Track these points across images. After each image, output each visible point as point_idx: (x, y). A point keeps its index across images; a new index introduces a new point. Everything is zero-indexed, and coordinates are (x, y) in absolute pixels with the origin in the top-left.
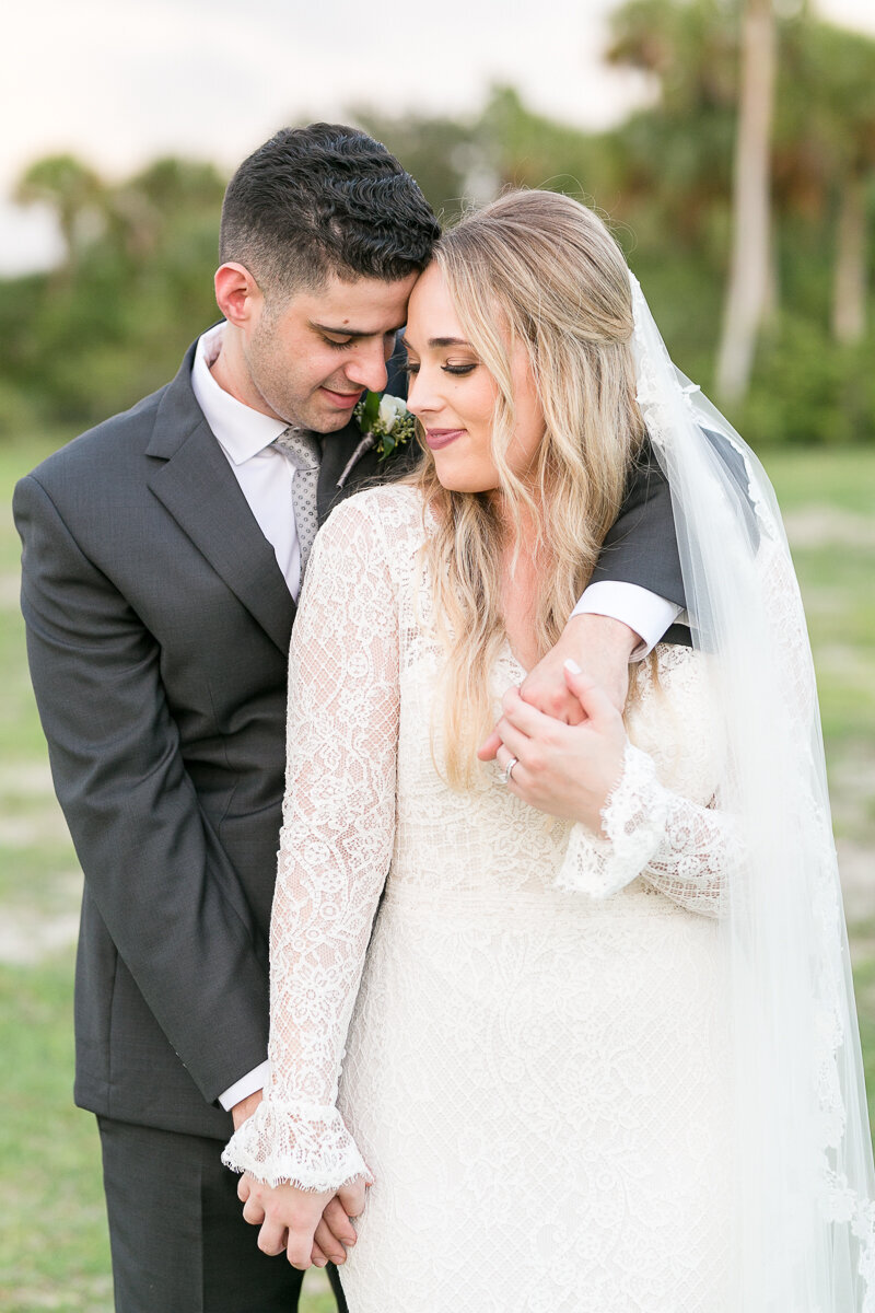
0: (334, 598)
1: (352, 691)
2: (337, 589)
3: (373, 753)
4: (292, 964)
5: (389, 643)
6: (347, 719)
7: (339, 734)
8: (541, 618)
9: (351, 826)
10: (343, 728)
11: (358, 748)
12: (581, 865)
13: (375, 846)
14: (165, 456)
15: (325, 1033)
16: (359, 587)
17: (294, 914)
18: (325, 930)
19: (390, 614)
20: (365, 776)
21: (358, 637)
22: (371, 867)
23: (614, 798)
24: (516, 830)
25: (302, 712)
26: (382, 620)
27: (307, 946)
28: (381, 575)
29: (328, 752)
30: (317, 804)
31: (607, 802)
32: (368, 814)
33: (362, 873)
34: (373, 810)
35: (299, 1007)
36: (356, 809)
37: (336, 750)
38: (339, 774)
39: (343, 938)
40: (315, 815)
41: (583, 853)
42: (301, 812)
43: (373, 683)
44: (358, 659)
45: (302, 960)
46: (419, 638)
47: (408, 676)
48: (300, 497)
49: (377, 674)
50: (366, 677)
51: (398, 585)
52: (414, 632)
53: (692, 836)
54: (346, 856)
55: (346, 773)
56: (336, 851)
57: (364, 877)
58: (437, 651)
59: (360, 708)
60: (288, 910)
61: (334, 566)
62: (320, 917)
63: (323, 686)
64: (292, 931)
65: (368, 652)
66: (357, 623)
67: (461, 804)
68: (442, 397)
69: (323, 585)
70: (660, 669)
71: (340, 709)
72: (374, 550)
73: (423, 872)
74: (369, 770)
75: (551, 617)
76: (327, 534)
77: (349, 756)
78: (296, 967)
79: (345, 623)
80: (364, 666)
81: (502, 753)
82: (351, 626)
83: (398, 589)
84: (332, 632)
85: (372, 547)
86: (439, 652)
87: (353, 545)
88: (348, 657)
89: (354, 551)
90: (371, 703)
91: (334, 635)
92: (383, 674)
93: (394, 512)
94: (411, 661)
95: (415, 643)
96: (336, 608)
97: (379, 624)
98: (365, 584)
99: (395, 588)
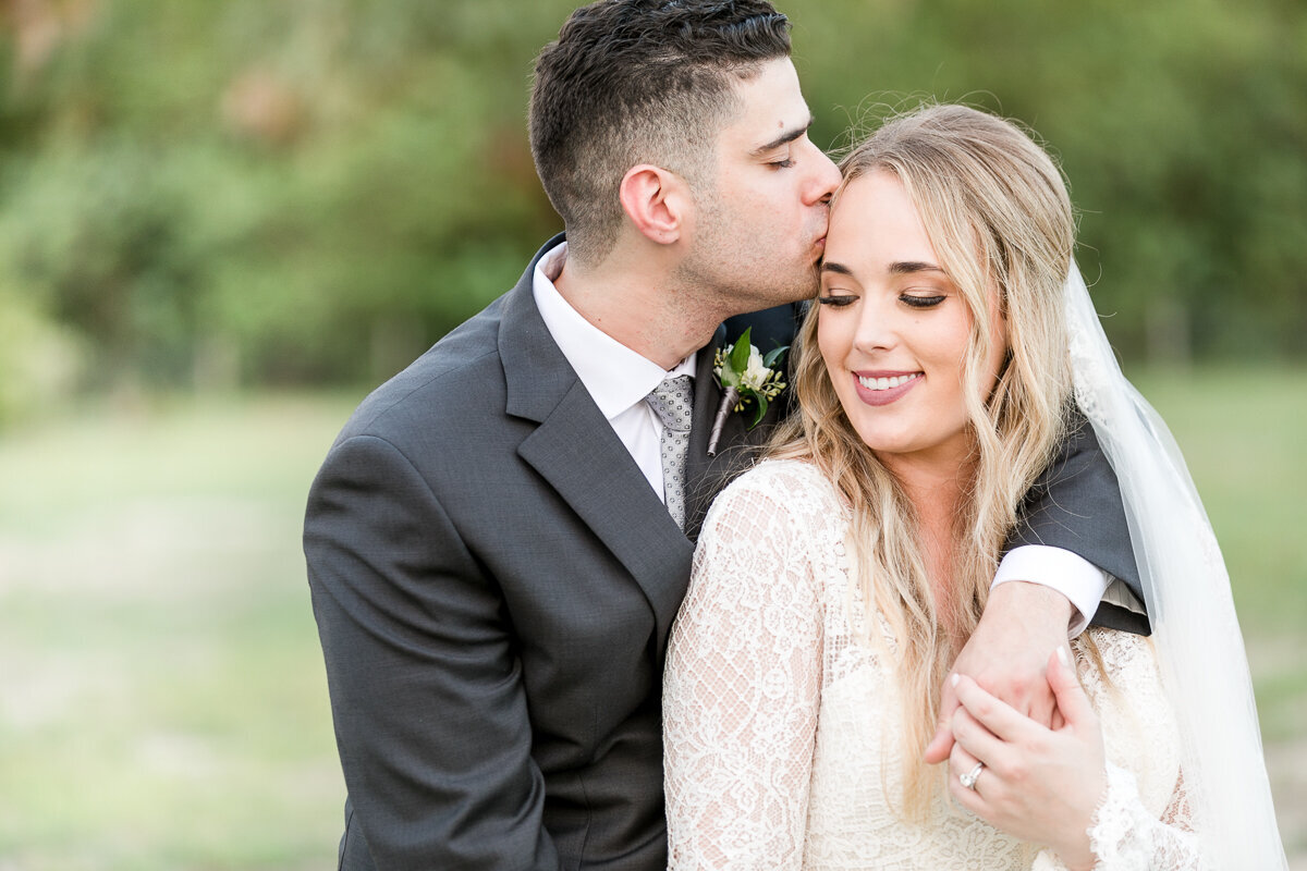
0: (745, 603)
1: (769, 716)
2: (748, 589)
3: (791, 790)
5: (809, 656)
6: (764, 750)
7: (755, 768)
10: (760, 763)
11: (777, 785)
14: (535, 418)
16: (777, 588)
19: (810, 620)
20: (784, 819)
21: (776, 649)
23: (1102, 814)
25: (701, 742)
26: (803, 628)
28: (802, 573)
29: (740, 792)
30: (730, 854)
31: (1093, 819)
32: (784, 864)
34: (790, 860)
36: (773, 859)
37: (752, 788)
38: (756, 817)
40: (727, 867)
42: (707, 864)
43: (793, 705)
44: (776, 676)
46: (850, 648)
48: (673, 464)
49: (797, 694)
50: (785, 697)
52: (843, 640)
53: (1167, 857)
55: (764, 815)
58: (874, 661)
59: (779, 737)
61: (742, 564)
63: (731, 710)
65: (788, 668)
66: (773, 632)
67: (907, 841)
68: (896, 333)
69: (728, 587)
71: (755, 739)
72: (794, 543)
74: (788, 812)
77: (767, 794)
79: (759, 633)
80: (783, 684)
81: (957, 755)
82: (767, 636)
83: (824, 589)
84: (742, 645)
85: (791, 540)
86: (876, 663)
87: (767, 538)
88: (764, 674)
89: (770, 545)
90: (791, 729)
91: (745, 648)
92: (803, 692)
93: (804, 496)
94: (842, 674)
95: (845, 654)
96: (746, 615)
97: (800, 632)
98: (783, 585)
99: (819, 588)
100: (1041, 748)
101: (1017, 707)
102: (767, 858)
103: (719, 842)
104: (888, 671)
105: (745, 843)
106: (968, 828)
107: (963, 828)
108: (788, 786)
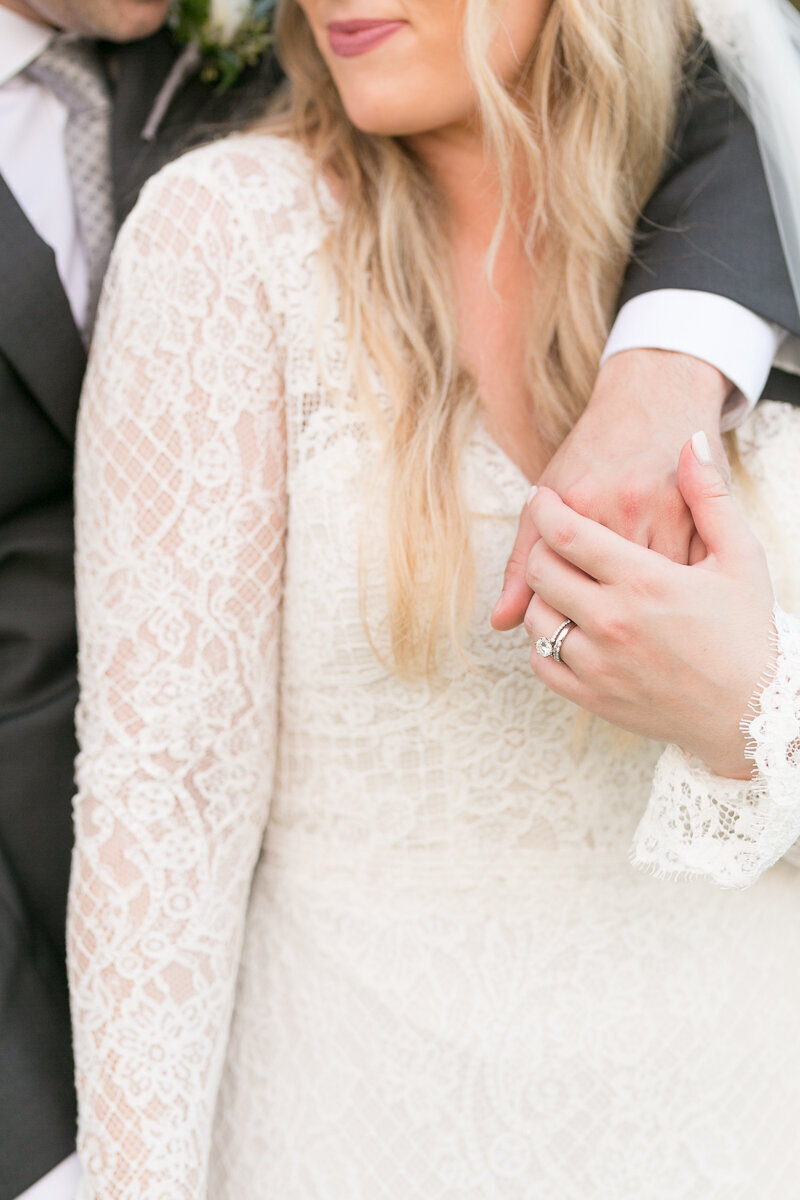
0: (166, 345)
1: (205, 511)
3: (243, 620)
4: (118, 1001)
5: (266, 423)
6: (196, 561)
8: (537, 352)
9: (210, 752)
10: (191, 580)
12: (688, 827)
13: (247, 782)
15: (185, 1119)
16: (210, 323)
17: (118, 912)
18: (174, 936)
19: (267, 370)
20: (232, 662)
21: (212, 413)
22: (242, 818)
23: (766, 699)
24: (508, 742)
25: (110, 549)
26: (254, 382)
27: (145, 967)
28: (250, 299)
30: (148, 714)
32: (237, 728)
33: (228, 831)
34: (246, 720)
35: (136, 1077)
36: (217, 721)
38: (186, 661)
39: (205, 948)
40: (144, 734)
41: (689, 803)
42: (117, 729)
43: (241, 495)
44: (213, 453)
45: (138, 993)
46: (324, 411)
47: (305, 479)
48: (80, 160)
49: (247, 479)
50: (228, 485)
51: (282, 315)
52: (315, 400)
54: (202, 803)
56: (184, 795)
57: (231, 839)
58: (360, 431)
59: (219, 543)
60: (106, 905)
61: (162, 287)
62: (163, 915)
63: (149, 504)
64: (116, 940)
65: (231, 440)
66: (208, 388)
70: (742, 447)
71: (184, 545)
72: (236, 255)
73: (336, 818)
74: (238, 652)
75: (555, 351)
76: (145, 229)
78: (128, 1006)
79: (187, 389)
80: (224, 466)
81: (536, 613)
82: (197, 395)
83: (283, 324)
84: (163, 407)
85: (231, 249)
86: (362, 434)
87: (197, 249)
88: (195, 451)
89: (199, 258)
90: (239, 531)
91: (167, 412)
92: (257, 477)
93: (264, 184)
94: (311, 452)
95: (316, 419)
96: (168, 362)
97: (249, 388)
98: (221, 318)
99: (277, 322)
100: (655, 591)
101: (628, 535)
102: (205, 721)
103: (133, 699)
104: (378, 444)
105: (171, 698)
106: (503, 682)
107: (495, 682)
108: (237, 614)
